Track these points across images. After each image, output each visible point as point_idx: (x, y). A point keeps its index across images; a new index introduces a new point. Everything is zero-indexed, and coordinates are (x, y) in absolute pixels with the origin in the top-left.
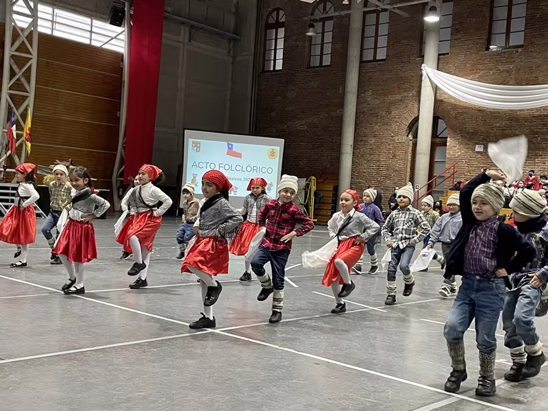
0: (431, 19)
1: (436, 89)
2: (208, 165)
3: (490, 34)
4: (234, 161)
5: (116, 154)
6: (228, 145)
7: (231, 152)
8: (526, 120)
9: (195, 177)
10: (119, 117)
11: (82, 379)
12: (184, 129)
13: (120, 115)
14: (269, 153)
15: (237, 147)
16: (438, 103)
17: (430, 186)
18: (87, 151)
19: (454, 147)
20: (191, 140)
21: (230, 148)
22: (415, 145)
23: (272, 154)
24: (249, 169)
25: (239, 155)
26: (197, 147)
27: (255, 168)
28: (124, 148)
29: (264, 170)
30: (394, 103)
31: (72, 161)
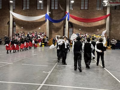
0: (11, 2)
1: (13, 16)
3: (23, 6)
8: (30, 23)
16: (13, 19)
17: (13, 35)
19: (17, 27)
22: (9, 27)
30: (4, 18)
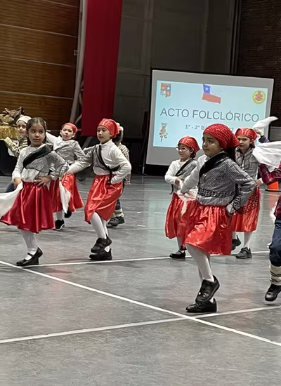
2: (180, 112)
4: (211, 107)
5: (72, 101)
6: (205, 87)
7: (207, 96)
9: (164, 127)
10: (76, 56)
11: (35, 373)
12: (152, 69)
13: (76, 53)
14: (255, 97)
15: (215, 89)
18: (40, 98)
20: (159, 83)
21: (207, 91)
23: (259, 97)
24: (229, 116)
25: (217, 100)
26: (167, 91)
27: (236, 115)
28: (81, 92)
29: (248, 118)
31: (22, 109)
